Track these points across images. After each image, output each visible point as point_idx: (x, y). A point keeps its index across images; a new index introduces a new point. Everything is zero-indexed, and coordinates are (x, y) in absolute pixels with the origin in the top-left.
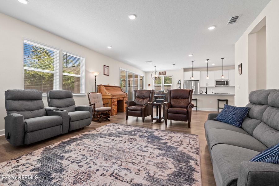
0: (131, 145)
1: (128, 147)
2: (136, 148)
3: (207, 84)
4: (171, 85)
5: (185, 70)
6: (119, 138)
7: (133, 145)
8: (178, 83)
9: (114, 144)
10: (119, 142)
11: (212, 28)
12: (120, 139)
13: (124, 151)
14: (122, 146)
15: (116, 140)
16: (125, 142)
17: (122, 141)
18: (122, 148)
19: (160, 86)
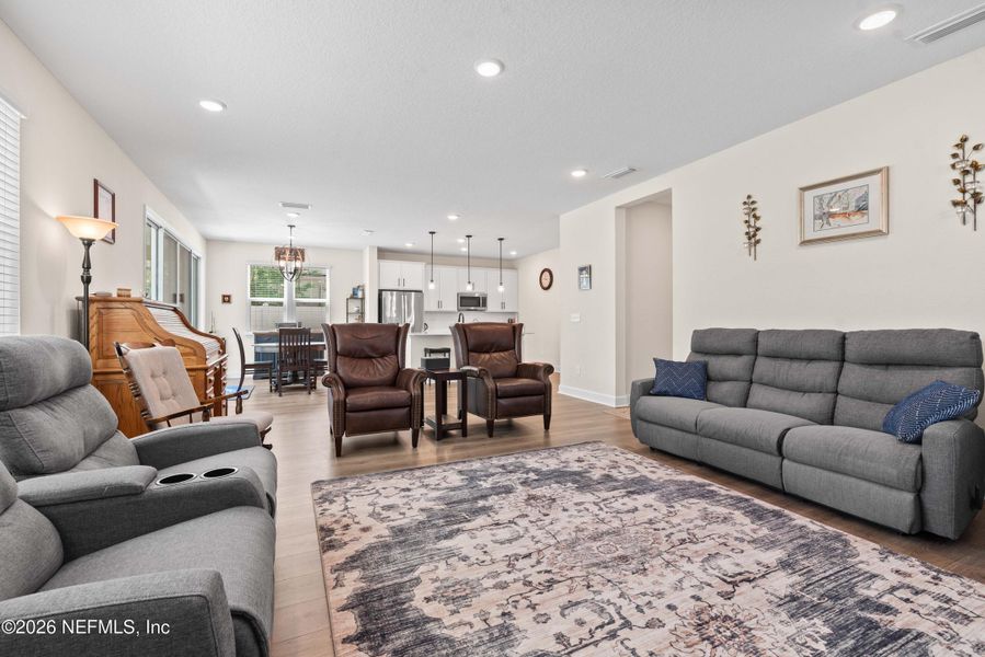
3: (440, 304)
4: (326, 300)
5: (383, 253)
8: (354, 296)
11: (578, 174)
19: (281, 304)
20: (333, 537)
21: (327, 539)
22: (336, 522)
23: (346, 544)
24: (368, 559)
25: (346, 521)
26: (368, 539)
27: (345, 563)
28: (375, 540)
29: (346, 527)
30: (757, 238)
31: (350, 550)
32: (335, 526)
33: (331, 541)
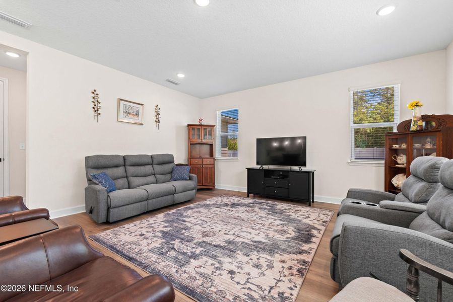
0: (214, 227)
1: (217, 225)
2: (209, 224)
6: (229, 239)
7: (210, 227)
9: (235, 230)
10: (229, 232)
12: (227, 237)
13: (223, 221)
14: (225, 227)
15: (234, 234)
16: (220, 231)
17: (225, 234)
18: (224, 225)
20: (300, 266)
21: (304, 267)
22: (292, 275)
23: (298, 260)
24: (295, 250)
25: (286, 272)
26: (286, 257)
27: (304, 253)
28: (284, 255)
29: (290, 268)
30: (99, 112)
31: (299, 257)
32: (295, 272)
33: (303, 265)
